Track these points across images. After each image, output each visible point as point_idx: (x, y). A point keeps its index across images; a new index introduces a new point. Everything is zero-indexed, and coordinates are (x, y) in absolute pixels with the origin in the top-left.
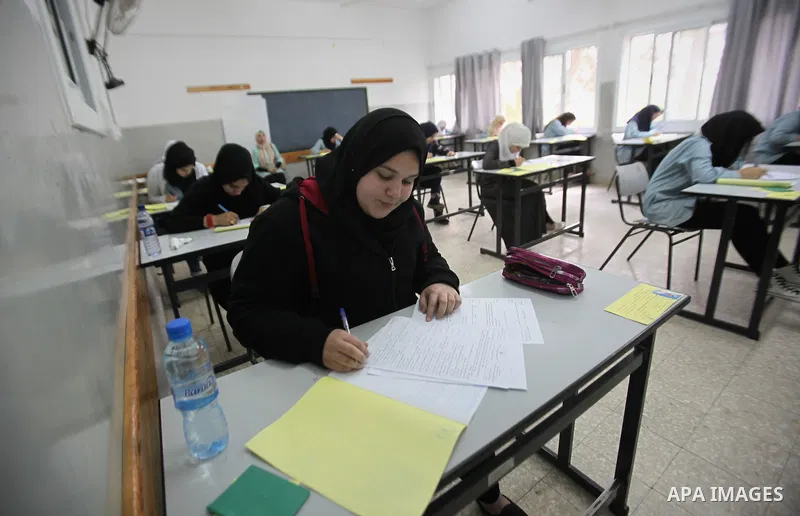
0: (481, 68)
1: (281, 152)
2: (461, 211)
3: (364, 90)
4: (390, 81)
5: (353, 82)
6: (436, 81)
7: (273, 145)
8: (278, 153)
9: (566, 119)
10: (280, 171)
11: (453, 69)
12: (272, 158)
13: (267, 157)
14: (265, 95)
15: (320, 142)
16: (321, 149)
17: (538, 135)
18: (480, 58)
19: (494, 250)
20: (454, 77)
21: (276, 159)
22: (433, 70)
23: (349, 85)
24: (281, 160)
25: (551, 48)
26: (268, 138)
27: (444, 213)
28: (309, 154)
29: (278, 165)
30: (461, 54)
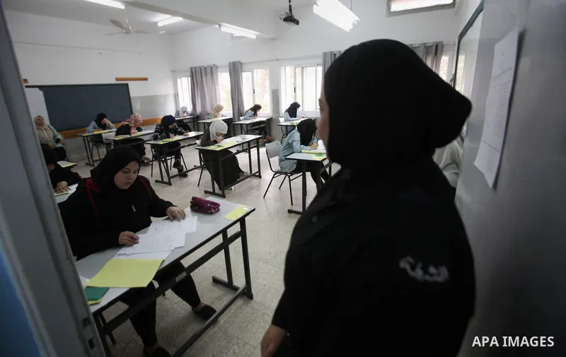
0: (206, 75)
1: (58, 131)
2: (196, 168)
3: (127, 85)
4: (146, 79)
5: (117, 80)
6: (179, 81)
7: (51, 127)
8: (55, 132)
9: (256, 108)
10: (59, 145)
11: (189, 74)
12: (52, 136)
13: (46, 135)
14: (41, 87)
15: (93, 124)
16: (95, 128)
17: (241, 118)
18: (205, 68)
19: (211, 190)
20: (190, 78)
21: (54, 136)
22: (176, 73)
23: (114, 82)
24: (60, 137)
25: (244, 67)
26: (47, 122)
27: (185, 170)
28: (84, 132)
29: (58, 141)
30: (194, 65)
